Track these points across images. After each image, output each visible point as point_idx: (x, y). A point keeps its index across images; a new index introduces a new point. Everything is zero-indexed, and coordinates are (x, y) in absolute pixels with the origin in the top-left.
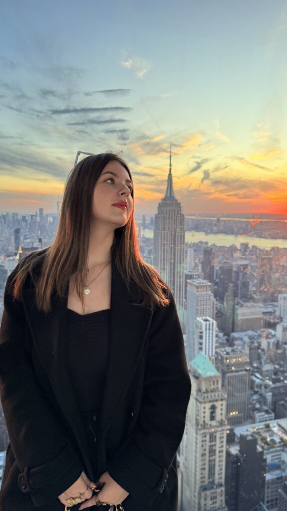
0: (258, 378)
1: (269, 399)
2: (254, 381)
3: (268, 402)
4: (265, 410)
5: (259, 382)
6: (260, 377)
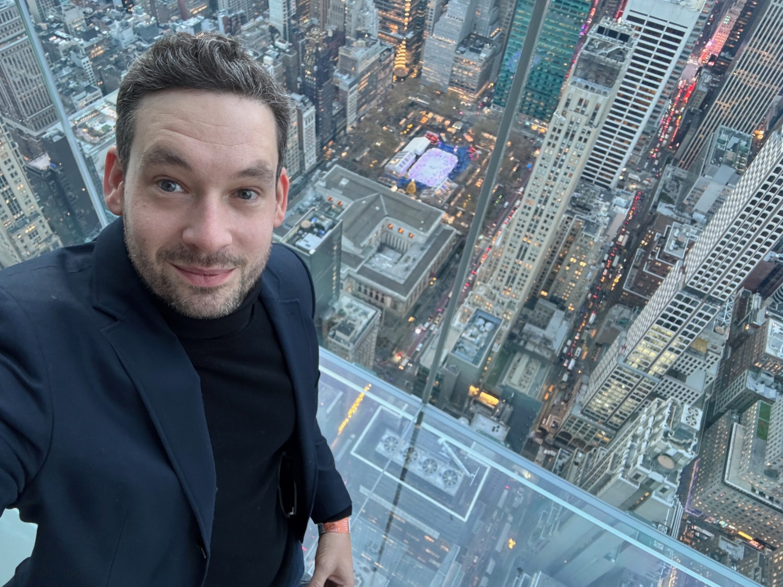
0: (62, 38)
1: (87, 68)
2: (57, 45)
3: (89, 74)
4: (87, 87)
5: (66, 45)
6: (64, 35)
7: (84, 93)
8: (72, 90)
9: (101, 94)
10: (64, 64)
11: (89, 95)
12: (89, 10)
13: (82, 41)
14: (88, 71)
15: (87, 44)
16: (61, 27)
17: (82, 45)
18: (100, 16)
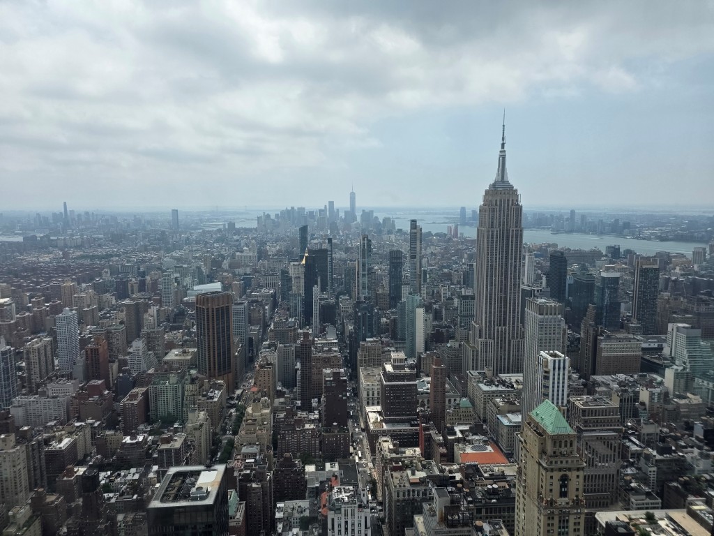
0: (634, 443)
1: (652, 476)
2: (628, 447)
3: (652, 481)
4: (647, 492)
5: (636, 450)
6: (637, 442)
7: (644, 497)
8: (632, 489)
9: (660, 505)
10: (632, 465)
11: (648, 500)
12: (665, 430)
13: (655, 453)
14: (652, 479)
15: (659, 457)
16: (636, 435)
17: (655, 456)
18: (676, 439)
